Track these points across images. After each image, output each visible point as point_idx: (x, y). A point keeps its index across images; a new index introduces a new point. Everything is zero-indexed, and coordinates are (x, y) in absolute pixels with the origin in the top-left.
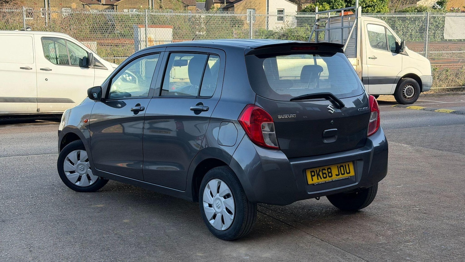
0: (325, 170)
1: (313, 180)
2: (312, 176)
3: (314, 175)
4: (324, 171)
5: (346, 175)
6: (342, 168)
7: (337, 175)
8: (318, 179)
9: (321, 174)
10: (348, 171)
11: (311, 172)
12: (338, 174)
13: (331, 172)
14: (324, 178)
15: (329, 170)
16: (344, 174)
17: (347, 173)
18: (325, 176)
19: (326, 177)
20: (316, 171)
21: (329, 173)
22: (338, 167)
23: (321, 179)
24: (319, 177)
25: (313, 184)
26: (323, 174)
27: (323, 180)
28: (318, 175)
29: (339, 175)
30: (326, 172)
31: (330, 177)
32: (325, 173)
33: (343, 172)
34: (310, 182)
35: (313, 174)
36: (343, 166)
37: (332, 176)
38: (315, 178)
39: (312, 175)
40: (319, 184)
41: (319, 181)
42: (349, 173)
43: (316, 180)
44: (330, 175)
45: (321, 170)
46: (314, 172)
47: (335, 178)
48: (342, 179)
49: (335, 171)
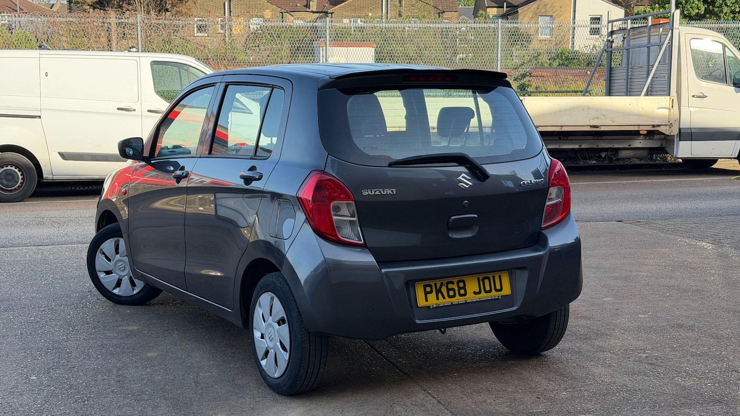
0: (453, 283)
1: (427, 300)
2: (426, 293)
3: (431, 292)
4: (450, 286)
5: (494, 294)
6: (487, 282)
7: (475, 293)
8: (438, 299)
9: (444, 290)
10: (498, 287)
11: (425, 286)
12: (477, 290)
13: (464, 288)
14: (450, 297)
15: (461, 285)
16: (490, 291)
17: (497, 290)
18: (451, 293)
19: (454, 296)
20: (436, 285)
21: (460, 288)
22: (478, 279)
23: (444, 298)
24: (440, 295)
25: (429, 307)
26: (448, 290)
27: (448, 301)
28: (439, 291)
29: (479, 293)
30: (455, 287)
31: (461, 295)
32: (453, 289)
33: (488, 288)
34: (421, 302)
35: (428, 289)
36: (489, 278)
37: (465, 294)
38: (432, 298)
39: (427, 291)
40: (438, 307)
41: (438, 302)
42: (501, 290)
43: (433, 300)
44: (462, 292)
45: (445, 282)
46: (430, 286)
47: (470, 297)
48: (484, 299)
49: (472, 286)
